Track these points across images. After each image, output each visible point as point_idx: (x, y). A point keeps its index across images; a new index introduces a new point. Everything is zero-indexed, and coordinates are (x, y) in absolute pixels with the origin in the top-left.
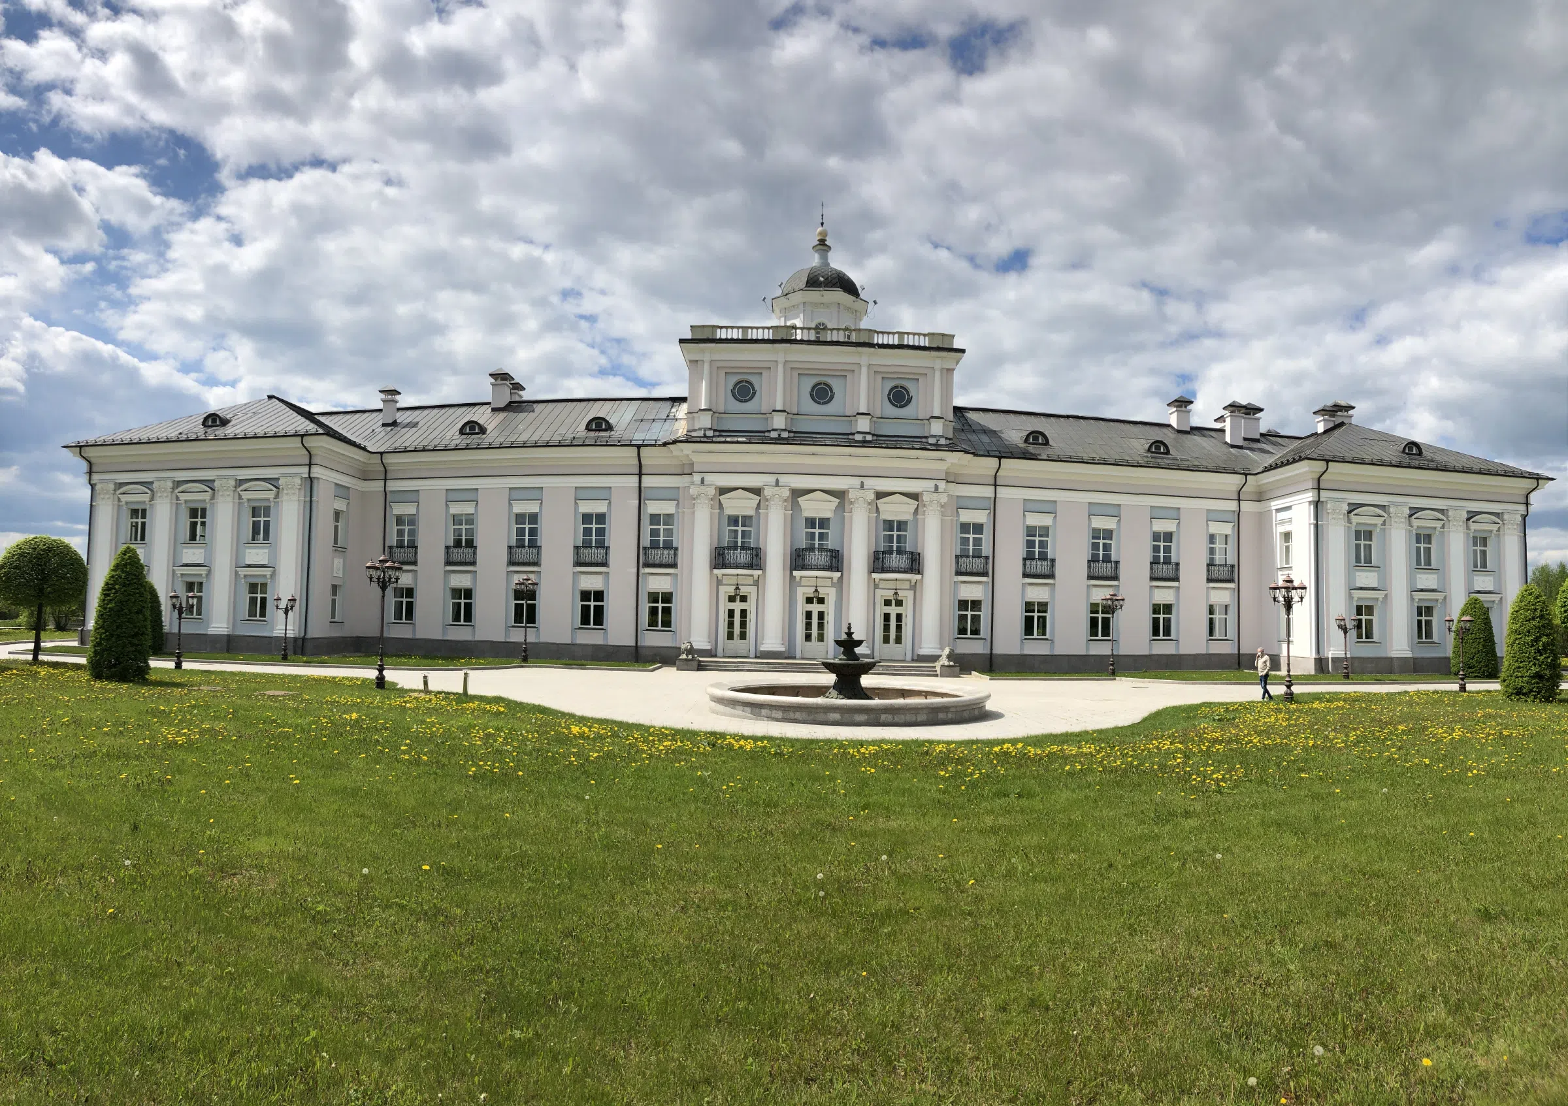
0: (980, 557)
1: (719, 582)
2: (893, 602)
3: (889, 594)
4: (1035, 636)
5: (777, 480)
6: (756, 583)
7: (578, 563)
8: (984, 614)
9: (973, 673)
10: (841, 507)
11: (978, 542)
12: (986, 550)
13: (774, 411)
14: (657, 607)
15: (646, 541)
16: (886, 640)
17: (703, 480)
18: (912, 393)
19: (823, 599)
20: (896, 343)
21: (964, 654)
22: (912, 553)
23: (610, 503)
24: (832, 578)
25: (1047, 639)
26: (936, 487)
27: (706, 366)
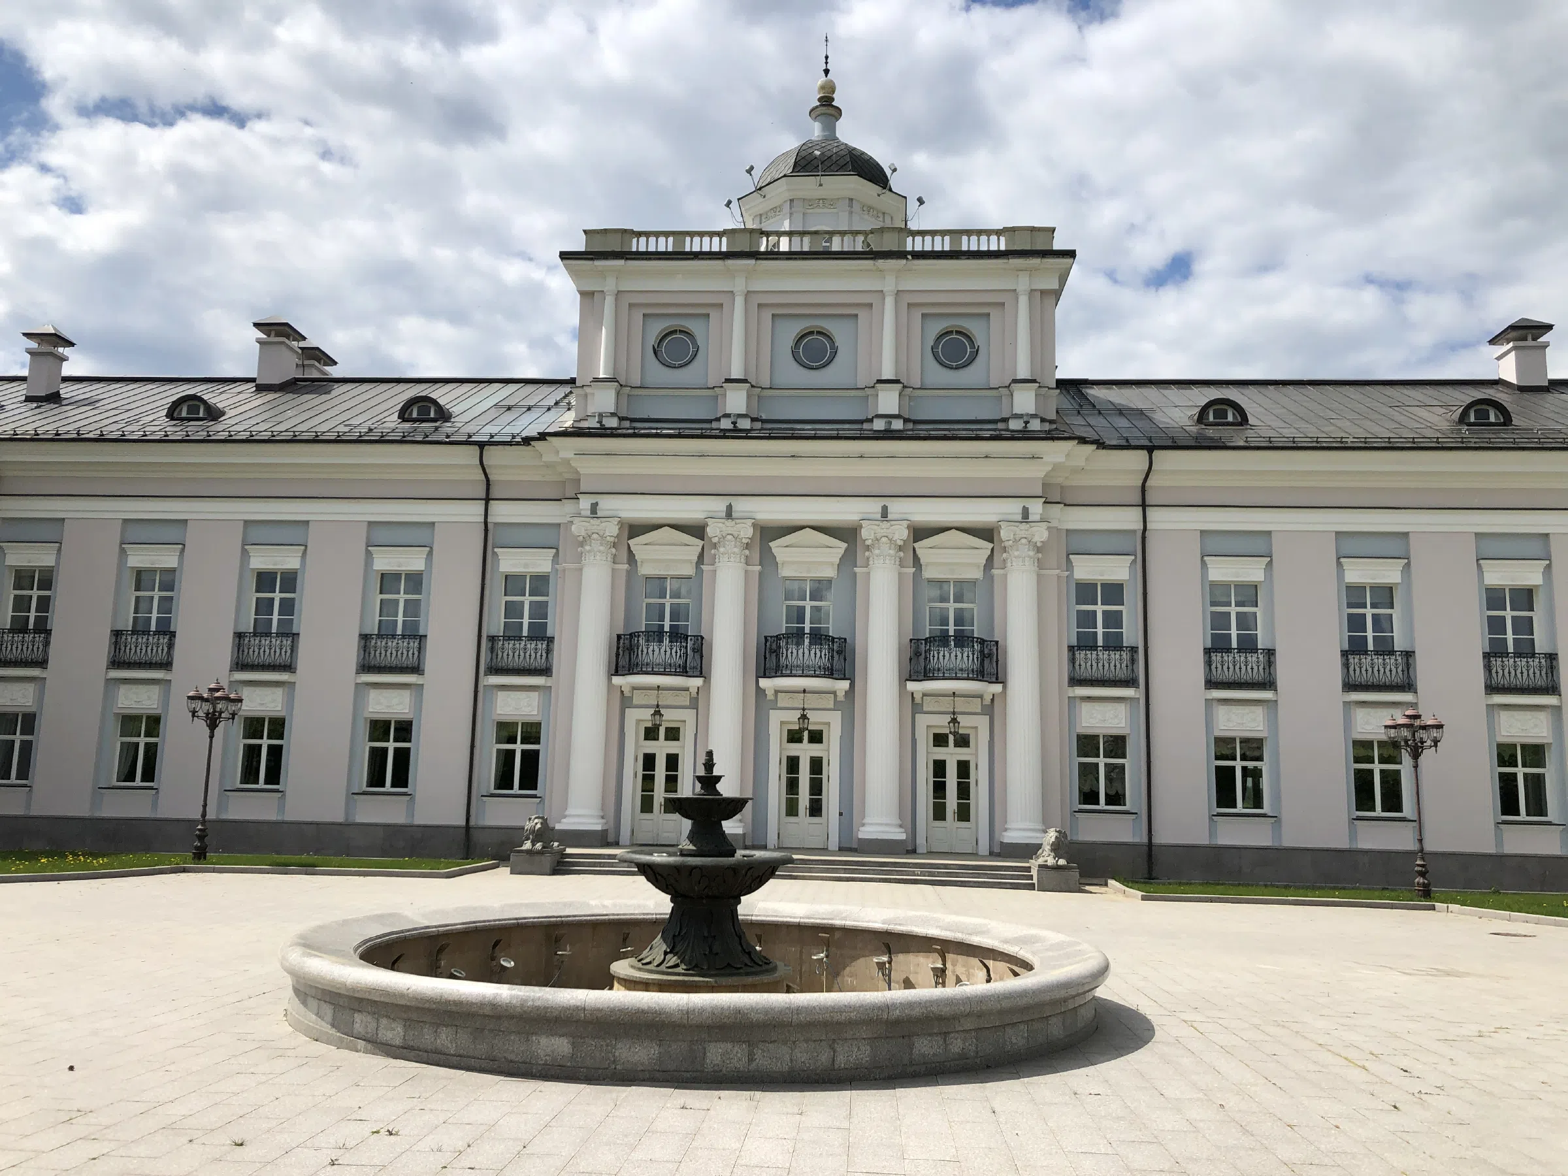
0: (1119, 648)
1: (625, 701)
2: (951, 738)
3: (941, 723)
4: (1240, 808)
5: (730, 508)
6: (694, 704)
7: (366, 667)
8: (1132, 764)
9: (1111, 882)
10: (849, 559)
11: (1113, 620)
12: (1130, 633)
13: (728, 381)
14: (514, 751)
15: (496, 623)
16: (939, 813)
17: (594, 508)
18: (980, 341)
19: (820, 733)
20: (947, 248)
21: (1094, 844)
22: (982, 642)
23: (430, 553)
24: (834, 693)
25: (1264, 816)
26: (1025, 512)
27: (609, 301)
